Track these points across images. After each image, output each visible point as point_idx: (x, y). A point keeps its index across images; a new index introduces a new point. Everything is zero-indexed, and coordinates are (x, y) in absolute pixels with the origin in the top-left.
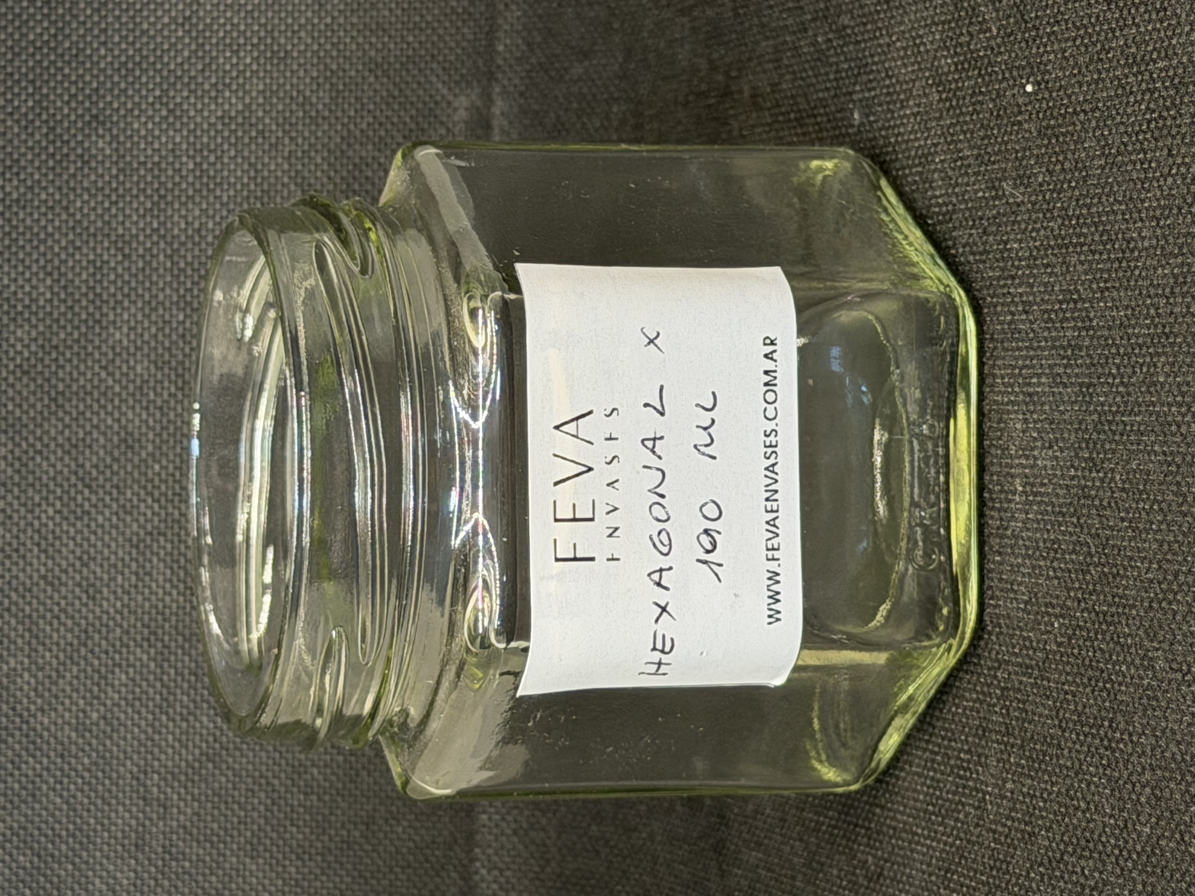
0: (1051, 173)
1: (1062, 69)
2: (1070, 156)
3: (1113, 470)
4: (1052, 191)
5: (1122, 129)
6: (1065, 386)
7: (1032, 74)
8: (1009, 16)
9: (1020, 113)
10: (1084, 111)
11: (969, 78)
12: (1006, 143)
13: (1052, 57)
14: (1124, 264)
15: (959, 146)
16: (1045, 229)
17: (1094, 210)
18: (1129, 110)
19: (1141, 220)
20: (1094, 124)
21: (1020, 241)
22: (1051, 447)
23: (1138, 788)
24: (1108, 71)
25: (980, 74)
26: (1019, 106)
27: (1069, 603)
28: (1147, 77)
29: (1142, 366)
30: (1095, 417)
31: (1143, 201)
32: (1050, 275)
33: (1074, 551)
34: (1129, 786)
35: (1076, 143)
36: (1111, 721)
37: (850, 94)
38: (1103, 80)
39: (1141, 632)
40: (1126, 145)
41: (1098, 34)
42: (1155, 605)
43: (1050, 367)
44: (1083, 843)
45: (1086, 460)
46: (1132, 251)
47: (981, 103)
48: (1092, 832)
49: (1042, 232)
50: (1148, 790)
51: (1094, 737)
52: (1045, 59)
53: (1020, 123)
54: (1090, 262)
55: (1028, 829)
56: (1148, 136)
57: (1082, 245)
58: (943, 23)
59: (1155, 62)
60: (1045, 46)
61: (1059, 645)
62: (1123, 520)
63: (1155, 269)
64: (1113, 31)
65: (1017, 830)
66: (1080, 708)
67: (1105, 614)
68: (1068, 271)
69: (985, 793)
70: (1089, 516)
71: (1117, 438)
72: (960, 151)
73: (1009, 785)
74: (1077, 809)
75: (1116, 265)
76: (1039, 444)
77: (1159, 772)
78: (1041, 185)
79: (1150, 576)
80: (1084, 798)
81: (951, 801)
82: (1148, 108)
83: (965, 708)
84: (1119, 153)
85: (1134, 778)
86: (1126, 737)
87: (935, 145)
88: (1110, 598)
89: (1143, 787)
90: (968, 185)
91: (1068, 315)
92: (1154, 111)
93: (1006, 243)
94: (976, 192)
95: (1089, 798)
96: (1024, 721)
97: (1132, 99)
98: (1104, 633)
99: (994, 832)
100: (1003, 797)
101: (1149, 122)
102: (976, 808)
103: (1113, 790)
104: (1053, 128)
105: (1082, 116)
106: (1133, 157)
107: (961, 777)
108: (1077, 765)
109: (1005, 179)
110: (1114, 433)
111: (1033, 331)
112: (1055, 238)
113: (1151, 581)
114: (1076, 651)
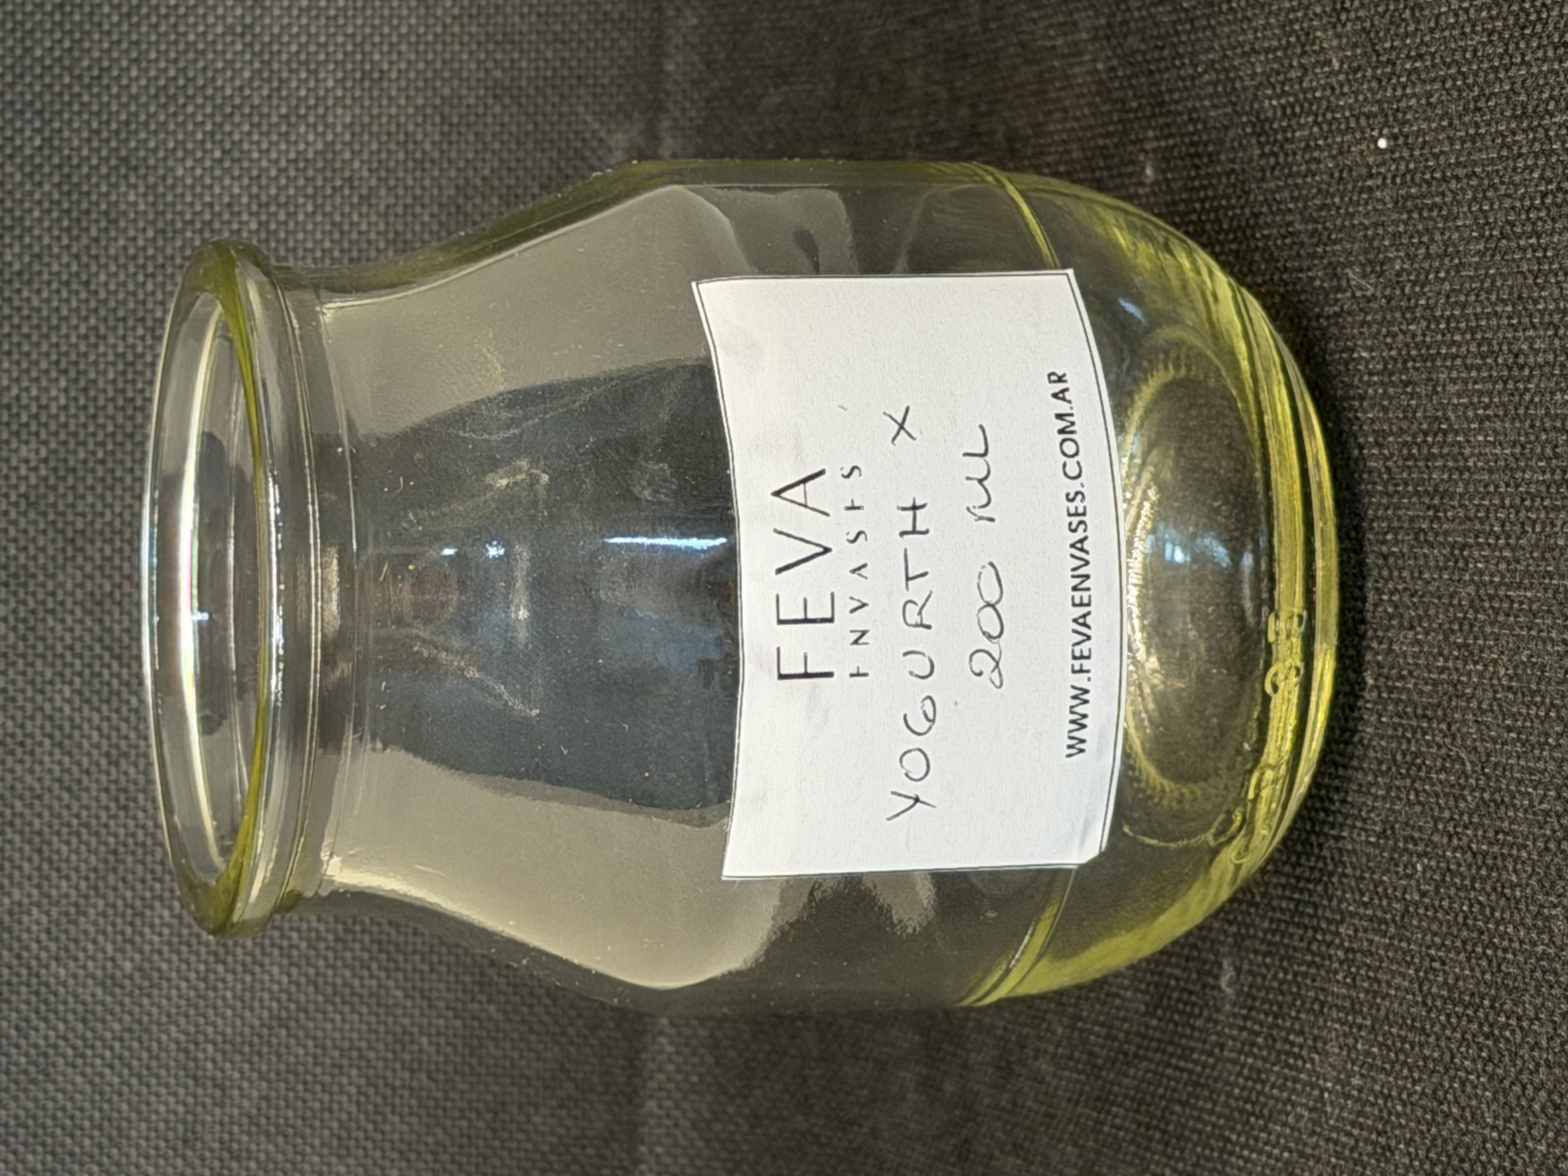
0: (1412, 258)
1: (1428, 119)
2: (1437, 237)
3: (1495, 662)
4: (1414, 283)
5: (1507, 203)
6: (1431, 546)
7: (1386, 124)
8: (1355, 45)
9: (1370, 176)
10: (1458, 178)
11: (1301, 127)
12: (1352, 216)
13: (1413, 102)
14: (1510, 385)
15: (1289, 218)
16: (1404, 333)
17: (1469, 311)
18: (1517, 178)
19: (1534, 327)
20: (1469, 195)
21: (1371, 350)
22: (1412, 627)
23: (1530, 1091)
24: (1488, 124)
25: (1315, 122)
26: (1370, 167)
27: (1436, 838)
28: (1541, 134)
29: (1534, 522)
30: (1471, 589)
31: (1536, 302)
32: (1412, 395)
33: (1443, 768)
34: (1517, 1088)
35: (1446, 219)
36: (1493, 1000)
37: (1141, 141)
38: (1482, 137)
39: (1533, 882)
40: (1512, 225)
41: (1476, 74)
42: (1552, 846)
43: (1412, 520)
44: (1455, 1162)
45: (1459, 647)
46: (1522, 368)
47: (1318, 161)
48: (1468, 1149)
49: (1401, 337)
50: (1543, 1094)
51: (1470, 1021)
52: (1403, 104)
53: (1370, 189)
54: (1465, 382)
55: (1382, 1140)
56: (1543, 214)
57: (1454, 357)
58: (1267, 51)
59: (1552, 116)
60: (1404, 87)
61: (1423, 894)
62: (1509, 729)
63: (1553, 393)
64: (1495, 70)
65: (1366, 1141)
66: (1451, 981)
67: (1485, 854)
68: (1435, 392)
69: (1322, 1090)
70: (1464, 721)
71: (1501, 618)
72: (1290, 224)
73: (1356, 1081)
74: (1447, 1116)
75: (1499, 386)
76: (1394, 623)
77: (1557, 1071)
78: (1398, 274)
79: (1545, 806)
80: (1456, 1101)
81: (1277, 1100)
82: (1542, 177)
83: (1295, 974)
84: (1503, 236)
85: (1524, 1078)
86: (1513, 1022)
87: (1256, 216)
88: (1491, 834)
89: (1537, 1090)
90: (1301, 270)
91: (1435, 451)
92: (1550, 182)
93: (1353, 350)
94: (1312, 279)
95: (1463, 1101)
96: (1375, 994)
97: (1520, 164)
98: (1484, 880)
99: (1336, 1143)
100: (1348, 1096)
101: (1544, 195)
102: (1311, 1110)
103: (1495, 1093)
104: (1414, 197)
105: (1453, 185)
106: (1522, 243)
107: (1290, 1067)
108: (1447, 1057)
109: (1351, 265)
110: (1497, 612)
111: (1389, 470)
112: (1417, 347)
113: (1547, 813)
114: (1445, 903)
